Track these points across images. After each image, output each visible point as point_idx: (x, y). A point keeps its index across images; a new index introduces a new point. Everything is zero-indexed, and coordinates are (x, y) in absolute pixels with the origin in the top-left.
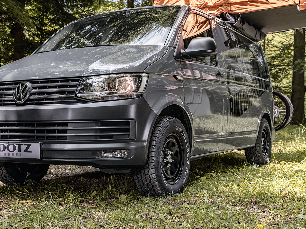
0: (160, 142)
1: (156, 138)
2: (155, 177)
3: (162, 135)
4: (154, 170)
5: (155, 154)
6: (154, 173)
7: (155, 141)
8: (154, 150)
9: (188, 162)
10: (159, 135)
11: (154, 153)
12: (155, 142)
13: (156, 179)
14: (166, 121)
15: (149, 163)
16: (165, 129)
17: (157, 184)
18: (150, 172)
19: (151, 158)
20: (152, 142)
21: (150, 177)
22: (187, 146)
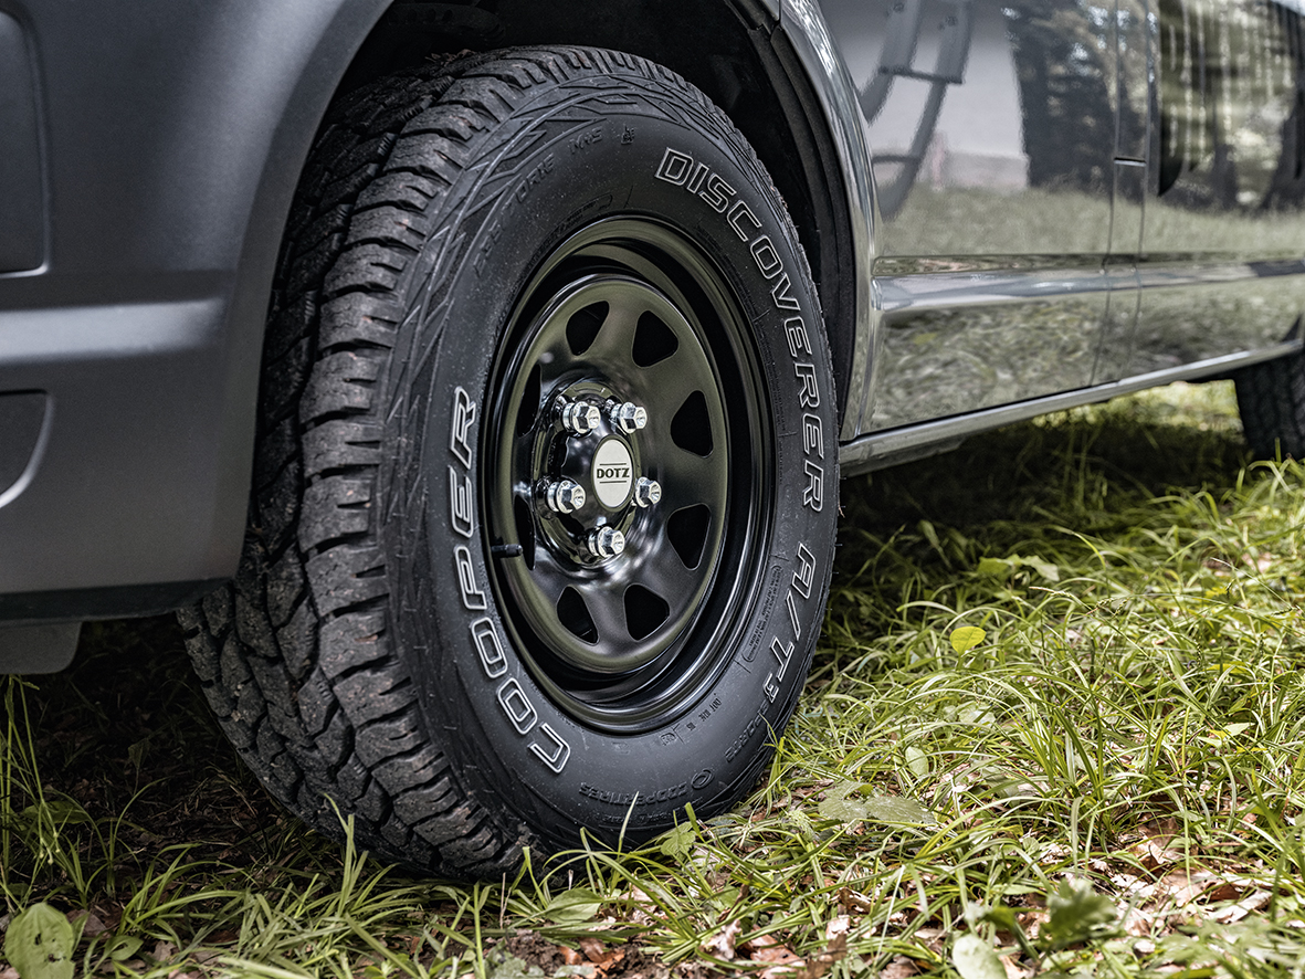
0: (434, 301)
1: (387, 256)
2: (390, 704)
3: (471, 224)
4: (365, 621)
5: (374, 444)
6: (374, 654)
7: (374, 289)
8: (359, 397)
9: (818, 491)
10: (425, 225)
11: (353, 429)
12: (366, 304)
13: (402, 725)
14: (525, 81)
15: (305, 546)
16: (505, 164)
17: (428, 774)
18: (326, 647)
19: (318, 489)
20: (341, 305)
21: (335, 705)
22: (801, 351)
